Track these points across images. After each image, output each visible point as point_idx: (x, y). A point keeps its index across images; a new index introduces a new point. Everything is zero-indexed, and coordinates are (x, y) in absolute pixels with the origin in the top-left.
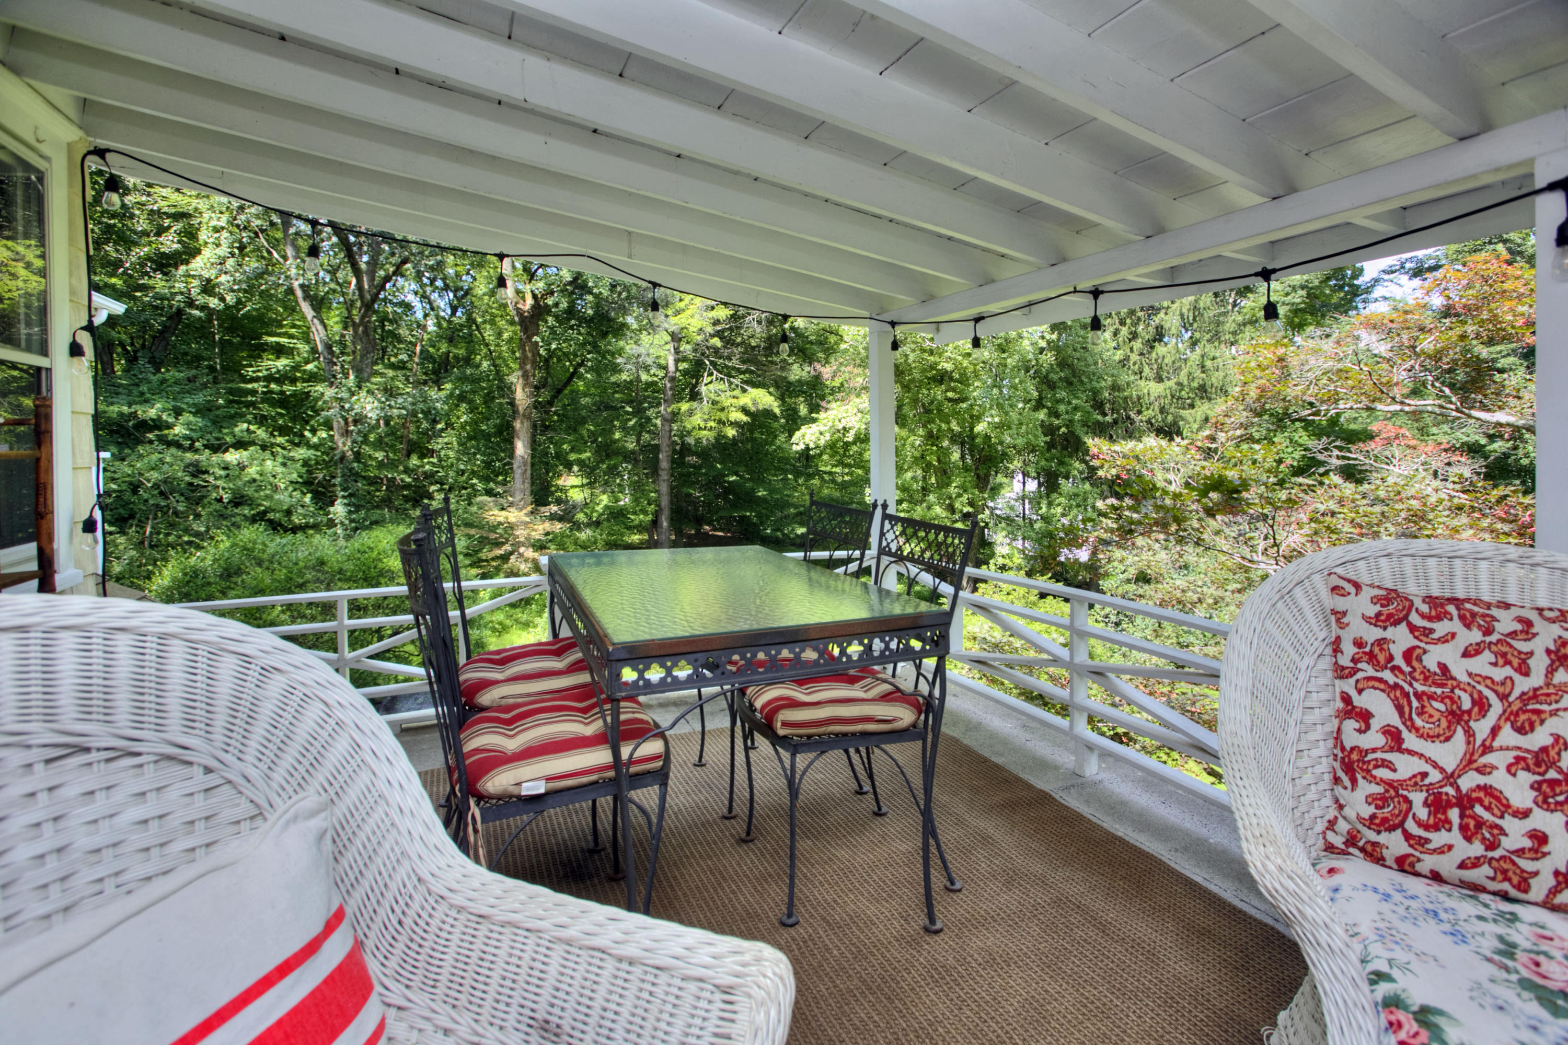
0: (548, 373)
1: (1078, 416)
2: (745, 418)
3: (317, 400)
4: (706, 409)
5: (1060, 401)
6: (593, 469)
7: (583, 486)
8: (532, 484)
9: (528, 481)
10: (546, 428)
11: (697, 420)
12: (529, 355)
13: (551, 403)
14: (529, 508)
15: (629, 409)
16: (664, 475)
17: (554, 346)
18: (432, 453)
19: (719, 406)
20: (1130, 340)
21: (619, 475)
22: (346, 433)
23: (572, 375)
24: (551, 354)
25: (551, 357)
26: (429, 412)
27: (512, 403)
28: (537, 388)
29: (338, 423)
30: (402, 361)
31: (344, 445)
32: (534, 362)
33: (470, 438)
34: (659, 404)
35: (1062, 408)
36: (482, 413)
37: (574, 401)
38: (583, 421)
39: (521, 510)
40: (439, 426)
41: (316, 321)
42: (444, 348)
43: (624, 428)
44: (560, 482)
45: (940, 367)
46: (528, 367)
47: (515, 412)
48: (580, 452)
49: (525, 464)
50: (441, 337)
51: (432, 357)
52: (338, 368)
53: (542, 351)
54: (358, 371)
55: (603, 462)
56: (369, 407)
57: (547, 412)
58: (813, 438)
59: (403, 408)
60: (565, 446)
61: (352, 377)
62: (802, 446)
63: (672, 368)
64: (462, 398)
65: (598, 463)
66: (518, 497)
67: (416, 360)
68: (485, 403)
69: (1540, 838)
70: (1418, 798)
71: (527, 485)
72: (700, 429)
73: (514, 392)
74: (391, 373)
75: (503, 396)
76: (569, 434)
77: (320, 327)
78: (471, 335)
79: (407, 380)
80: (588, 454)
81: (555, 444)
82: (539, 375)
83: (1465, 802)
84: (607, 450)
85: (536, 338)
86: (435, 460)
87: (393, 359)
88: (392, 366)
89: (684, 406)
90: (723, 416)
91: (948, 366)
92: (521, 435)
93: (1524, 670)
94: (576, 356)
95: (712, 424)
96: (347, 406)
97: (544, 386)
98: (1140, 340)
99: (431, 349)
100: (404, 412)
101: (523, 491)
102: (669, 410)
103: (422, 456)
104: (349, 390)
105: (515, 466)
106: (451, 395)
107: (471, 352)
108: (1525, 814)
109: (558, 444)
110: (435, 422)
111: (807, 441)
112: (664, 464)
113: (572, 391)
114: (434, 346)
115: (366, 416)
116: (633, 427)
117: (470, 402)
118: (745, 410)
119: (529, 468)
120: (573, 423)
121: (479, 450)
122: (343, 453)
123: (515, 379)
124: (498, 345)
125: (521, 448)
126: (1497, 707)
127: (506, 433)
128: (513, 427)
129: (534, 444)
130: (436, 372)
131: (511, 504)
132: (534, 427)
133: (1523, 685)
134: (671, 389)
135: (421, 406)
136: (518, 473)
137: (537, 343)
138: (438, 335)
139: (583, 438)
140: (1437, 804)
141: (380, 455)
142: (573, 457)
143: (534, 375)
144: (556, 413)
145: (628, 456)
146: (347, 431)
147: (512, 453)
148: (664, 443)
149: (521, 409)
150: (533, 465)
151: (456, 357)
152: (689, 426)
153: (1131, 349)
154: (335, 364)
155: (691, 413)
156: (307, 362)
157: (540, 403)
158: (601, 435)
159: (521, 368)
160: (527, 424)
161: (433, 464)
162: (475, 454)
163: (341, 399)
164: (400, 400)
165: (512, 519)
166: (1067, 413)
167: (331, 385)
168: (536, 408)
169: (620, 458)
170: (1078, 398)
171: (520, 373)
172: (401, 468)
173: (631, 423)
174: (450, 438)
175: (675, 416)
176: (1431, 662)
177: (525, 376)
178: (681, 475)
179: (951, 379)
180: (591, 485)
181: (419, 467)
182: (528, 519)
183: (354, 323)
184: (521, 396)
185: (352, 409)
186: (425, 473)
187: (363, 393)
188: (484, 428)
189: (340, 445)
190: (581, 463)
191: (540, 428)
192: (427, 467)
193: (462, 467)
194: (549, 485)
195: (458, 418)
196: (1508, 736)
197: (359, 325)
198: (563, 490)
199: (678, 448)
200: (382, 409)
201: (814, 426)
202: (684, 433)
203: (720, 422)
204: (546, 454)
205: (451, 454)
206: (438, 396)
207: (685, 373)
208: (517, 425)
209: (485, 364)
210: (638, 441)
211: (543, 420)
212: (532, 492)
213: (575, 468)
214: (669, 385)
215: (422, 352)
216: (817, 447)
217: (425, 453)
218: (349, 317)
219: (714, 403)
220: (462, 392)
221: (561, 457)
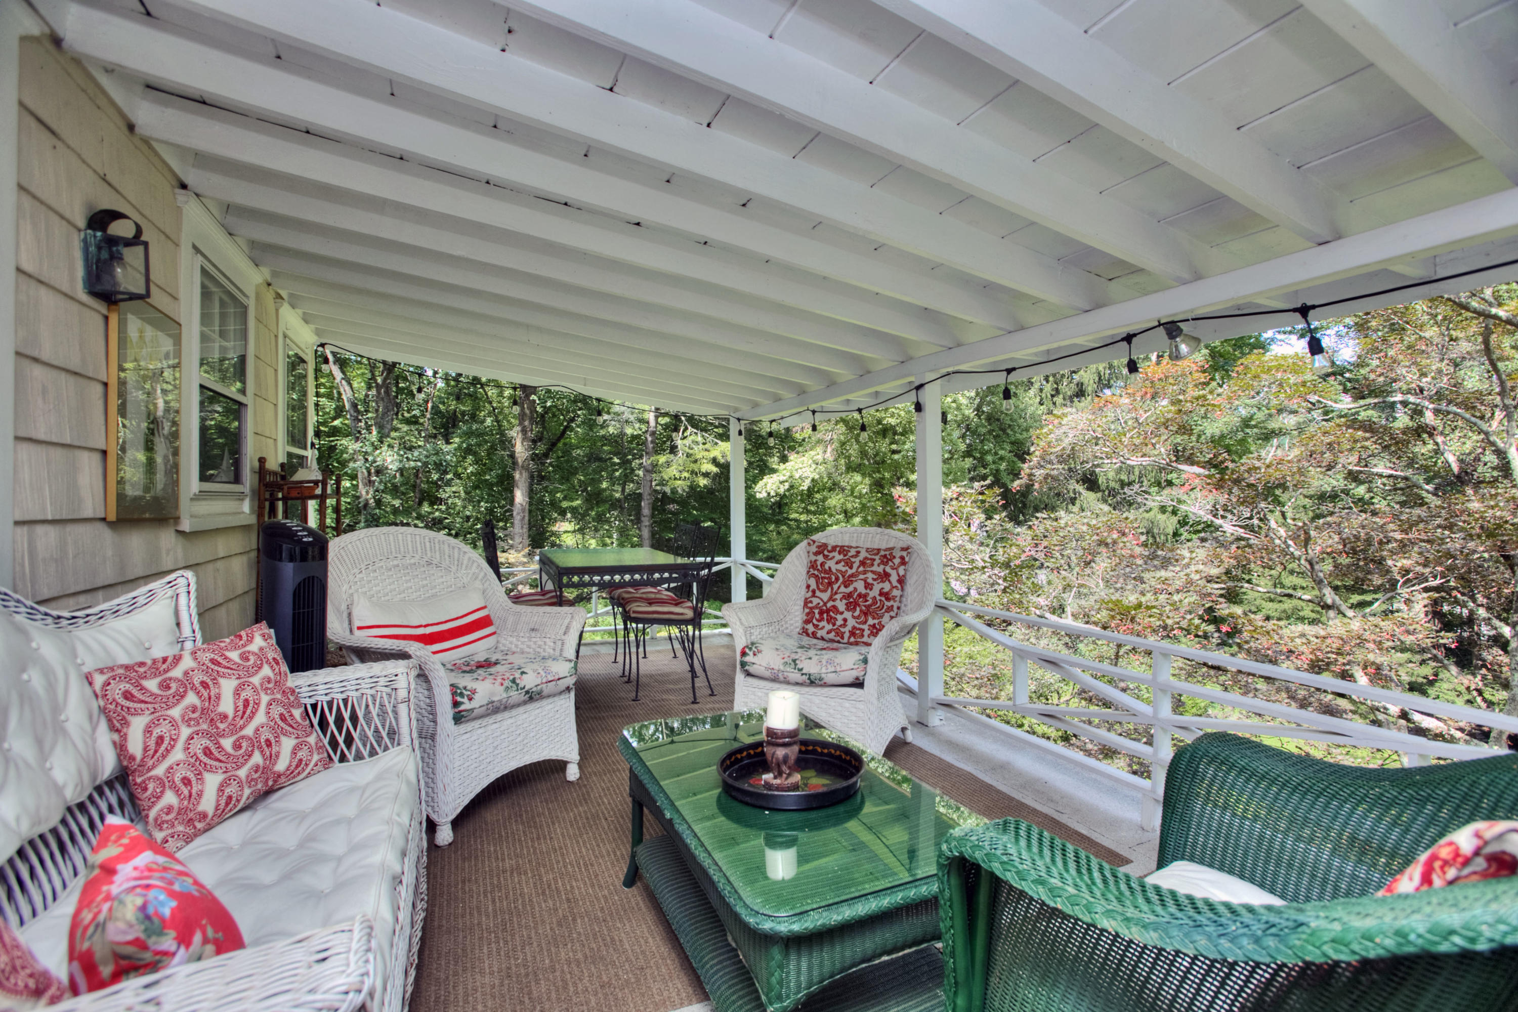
0: (544, 428)
1: (1003, 466)
2: (715, 469)
3: (342, 452)
4: (681, 461)
5: (988, 452)
6: (584, 516)
7: (574, 531)
8: (530, 529)
9: (526, 526)
10: (542, 478)
11: (673, 471)
12: (527, 412)
13: (546, 455)
14: (527, 550)
15: (616, 460)
16: (646, 522)
17: (549, 404)
18: (440, 501)
19: (692, 459)
20: (1053, 396)
21: (608, 521)
22: (370, 483)
23: (566, 428)
24: (547, 410)
25: (546, 413)
26: (441, 464)
27: (512, 456)
28: (534, 442)
29: (362, 473)
30: (414, 416)
31: (367, 493)
32: (532, 419)
33: (476, 487)
34: (641, 457)
35: (989, 458)
36: (485, 465)
37: (567, 452)
38: (574, 472)
39: (519, 551)
40: (449, 477)
41: (344, 382)
42: (453, 404)
43: (611, 478)
44: (555, 529)
45: (885, 422)
46: (527, 423)
47: (515, 463)
48: (572, 500)
49: (523, 510)
50: (449, 394)
51: (440, 412)
52: (362, 424)
53: (539, 409)
54: (380, 427)
55: (592, 509)
56: (389, 459)
57: (543, 464)
58: (774, 487)
59: (419, 460)
60: (558, 495)
61: (375, 433)
62: (764, 495)
63: (652, 423)
64: (469, 451)
65: (587, 510)
66: (518, 539)
67: (428, 416)
68: (488, 455)
69: (845, 620)
70: (816, 611)
71: (525, 530)
72: (675, 479)
73: (513, 446)
74: (405, 428)
75: (504, 449)
76: (562, 484)
77: (347, 388)
78: (476, 392)
79: (420, 434)
80: (579, 502)
81: (550, 493)
82: (536, 429)
83: (828, 611)
84: (595, 498)
85: (533, 397)
86: (443, 507)
87: (406, 415)
88: (408, 422)
89: (662, 459)
90: (695, 467)
91: (893, 421)
92: (520, 484)
93: (851, 568)
94: (568, 412)
95: (686, 474)
96: (370, 458)
97: (540, 439)
98: (1061, 396)
99: (441, 406)
100: (419, 464)
101: (522, 535)
102: (649, 462)
103: (432, 504)
104: (373, 444)
105: (515, 513)
106: (459, 448)
107: (477, 409)
108: (842, 613)
109: (552, 493)
110: (445, 472)
111: (768, 489)
112: (646, 511)
113: (565, 444)
114: (444, 403)
115: (387, 468)
116: (619, 479)
117: (475, 454)
118: (714, 461)
119: (527, 514)
120: (566, 473)
121: (483, 498)
122: (367, 500)
123: (515, 433)
124: (499, 402)
125: (520, 497)
126: (841, 579)
127: (507, 483)
128: (513, 477)
129: (531, 493)
130: (445, 426)
131: (512, 547)
132: (532, 477)
133: (850, 572)
134: (652, 442)
135: (434, 458)
136: (517, 519)
137: (534, 401)
138: (446, 392)
139: (574, 487)
140: (821, 613)
141: (397, 503)
142: (565, 504)
143: (532, 430)
144: (551, 464)
145: (616, 504)
146: (370, 481)
147: (512, 501)
148: (644, 491)
149: (520, 461)
150: (530, 511)
151: (463, 413)
152: (666, 478)
153: (1054, 404)
154: (360, 421)
155: (668, 464)
156: (334, 419)
157: (537, 455)
158: (590, 484)
159: (520, 424)
160: (525, 475)
161: (442, 512)
162: (479, 502)
163: (366, 453)
164: (416, 453)
165: (512, 560)
166: (994, 462)
167: (357, 439)
168: (533, 460)
169: (607, 506)
170: (1003, 449)
171: (519, 428)
172: (414, 514)
173: (617, 474)
174: (458, 487)
175: (654, 468)
176: (827, 567)
177: (524, 431)
178: (662, 521)
179: (895, 433)
180: (581, 531)
181: (430, 513)
182: (525, 560)
183: (377, 384)
184: (521, 450)
185: (375, 462)
186: (434, 519)
187: (385, 448)
188: (488, 477)
189: (364, 493)
190: (574, 510)
191: (537, 478)
192: (437, 514)
193: (468, 513)
194: (545, 531)
195: (466, 469)
196: (843, 589)
197: (382, 387)
198: (556, 535)
199: (660, 496)
200: (401, 461)
201: (774, 476)
202: (662, 483)
203: (693, 472)
204: (542, 501)
205: (459, 503)
206: (449, 449)
207: (666, 427)
208: (517, 476)
209: (489, 421)
210: (623, 490)
211: (540, 471)
212: (529, 536)
213: (569, 515)
214: (650, 439)
215: (433, 408)
216: (777, 494)
217: (435, 501)
218: (373, 378)
219: (689, 455)
220: (469, 445)
221: (554, 504)
